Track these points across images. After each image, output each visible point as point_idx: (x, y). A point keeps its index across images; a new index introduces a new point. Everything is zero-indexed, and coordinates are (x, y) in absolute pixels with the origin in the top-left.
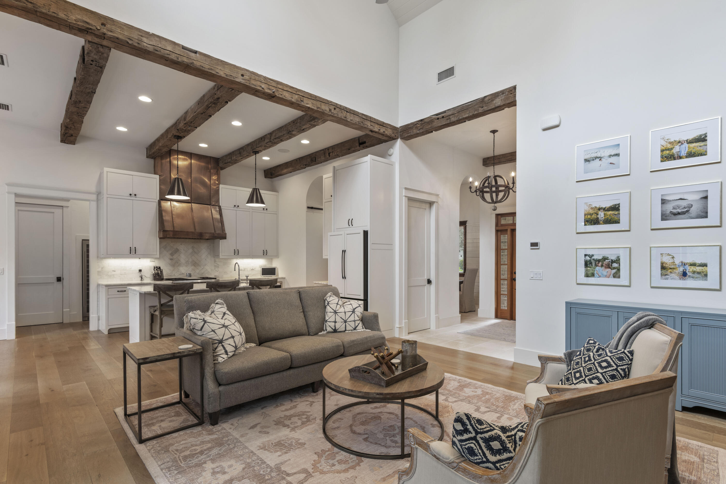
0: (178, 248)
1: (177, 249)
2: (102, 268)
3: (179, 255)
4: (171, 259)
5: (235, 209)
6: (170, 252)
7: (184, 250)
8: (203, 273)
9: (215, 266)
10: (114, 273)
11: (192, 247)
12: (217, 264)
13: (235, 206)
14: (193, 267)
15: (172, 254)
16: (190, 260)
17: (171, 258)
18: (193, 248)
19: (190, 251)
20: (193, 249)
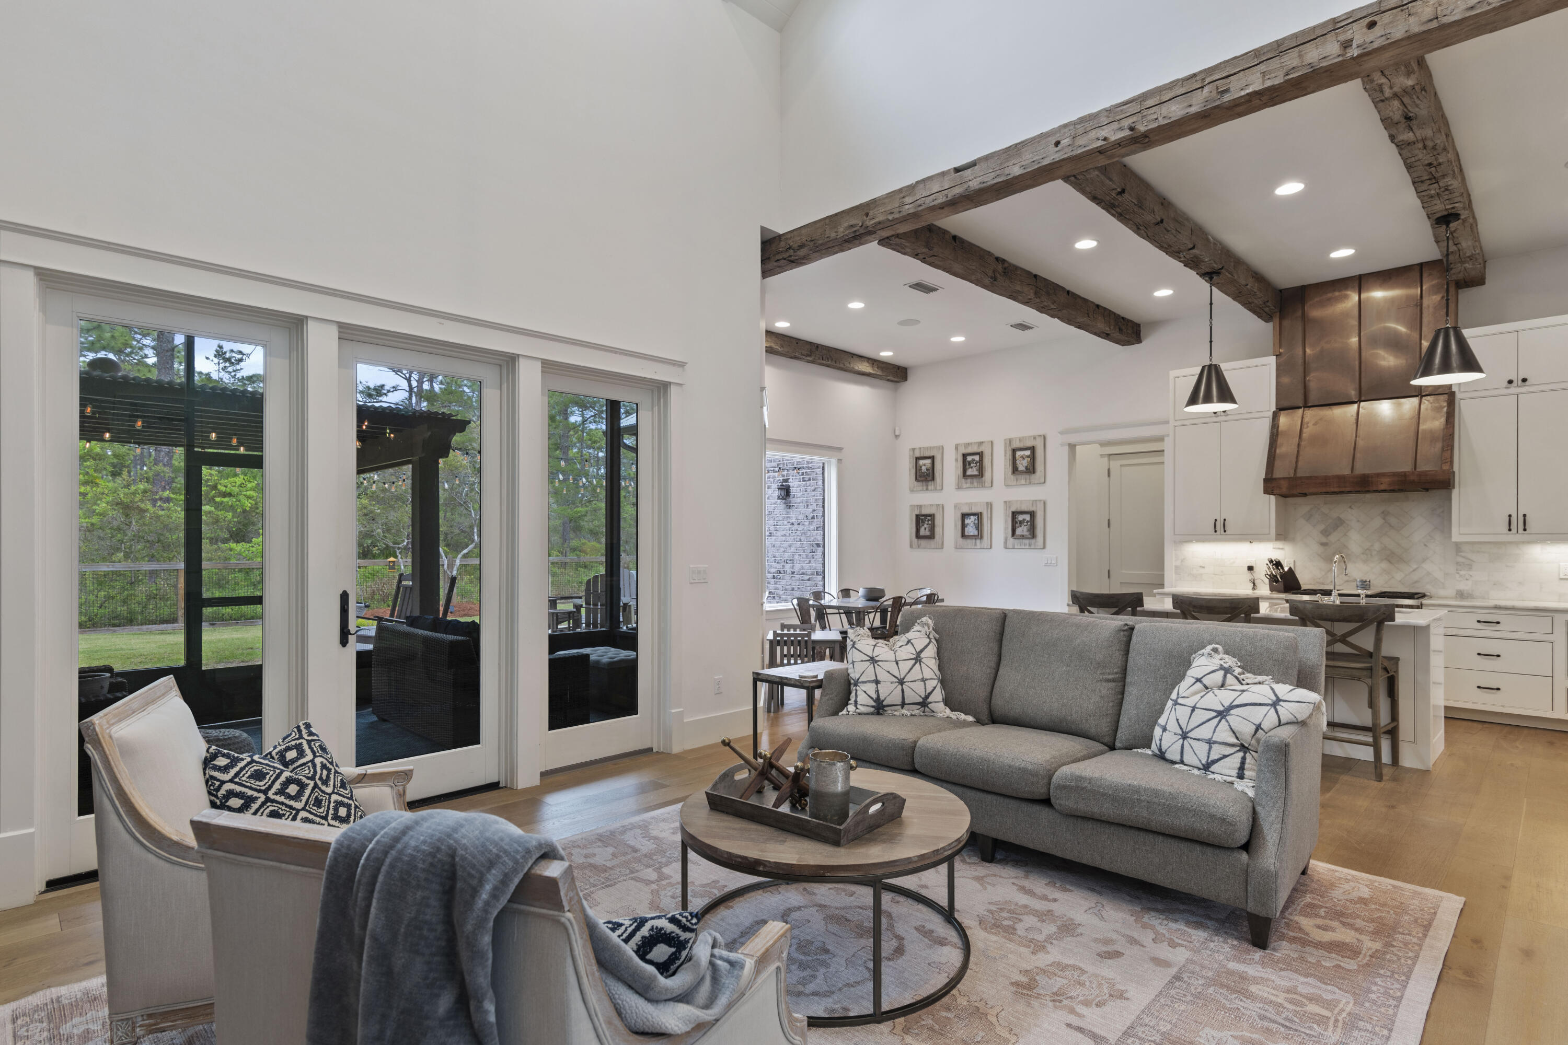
0: (1342, 516)
1: (1339, 519)
2: (1182, 561)
3: (1345, 535)
4: (1324, 544)
5: (1513, 390)
6: (1322, 527)
7: (1358, 521)
8: (1416, 582)
9: (1457, 563)
10: (1202, 571)
11: (1383, 513)
12: (1464, 557)
13: (1510, 382)
14: (1384, 565)
15: (1326, 533)
16: (1377, 546)
17: (1324, 540)
18: (1385, 514)
19: (1378, 522)
20: (1384, 519)
